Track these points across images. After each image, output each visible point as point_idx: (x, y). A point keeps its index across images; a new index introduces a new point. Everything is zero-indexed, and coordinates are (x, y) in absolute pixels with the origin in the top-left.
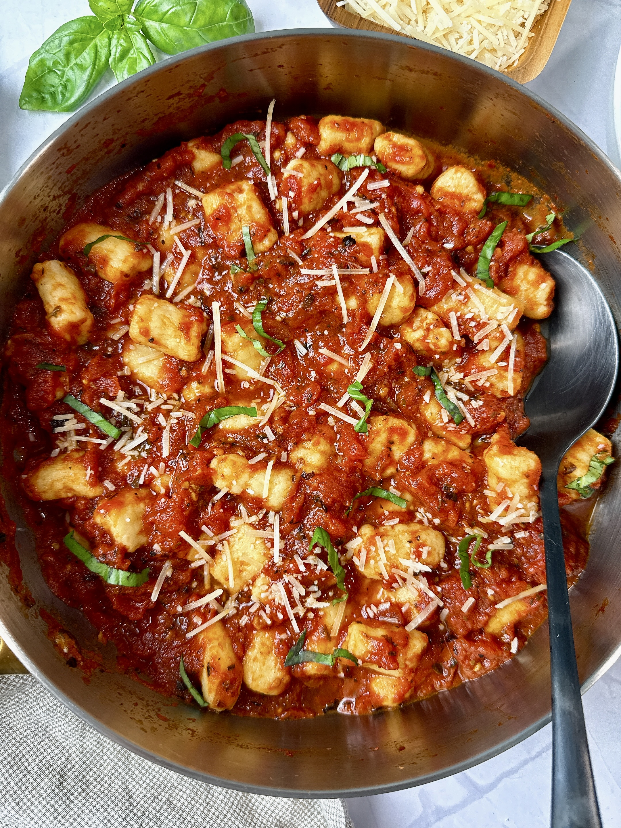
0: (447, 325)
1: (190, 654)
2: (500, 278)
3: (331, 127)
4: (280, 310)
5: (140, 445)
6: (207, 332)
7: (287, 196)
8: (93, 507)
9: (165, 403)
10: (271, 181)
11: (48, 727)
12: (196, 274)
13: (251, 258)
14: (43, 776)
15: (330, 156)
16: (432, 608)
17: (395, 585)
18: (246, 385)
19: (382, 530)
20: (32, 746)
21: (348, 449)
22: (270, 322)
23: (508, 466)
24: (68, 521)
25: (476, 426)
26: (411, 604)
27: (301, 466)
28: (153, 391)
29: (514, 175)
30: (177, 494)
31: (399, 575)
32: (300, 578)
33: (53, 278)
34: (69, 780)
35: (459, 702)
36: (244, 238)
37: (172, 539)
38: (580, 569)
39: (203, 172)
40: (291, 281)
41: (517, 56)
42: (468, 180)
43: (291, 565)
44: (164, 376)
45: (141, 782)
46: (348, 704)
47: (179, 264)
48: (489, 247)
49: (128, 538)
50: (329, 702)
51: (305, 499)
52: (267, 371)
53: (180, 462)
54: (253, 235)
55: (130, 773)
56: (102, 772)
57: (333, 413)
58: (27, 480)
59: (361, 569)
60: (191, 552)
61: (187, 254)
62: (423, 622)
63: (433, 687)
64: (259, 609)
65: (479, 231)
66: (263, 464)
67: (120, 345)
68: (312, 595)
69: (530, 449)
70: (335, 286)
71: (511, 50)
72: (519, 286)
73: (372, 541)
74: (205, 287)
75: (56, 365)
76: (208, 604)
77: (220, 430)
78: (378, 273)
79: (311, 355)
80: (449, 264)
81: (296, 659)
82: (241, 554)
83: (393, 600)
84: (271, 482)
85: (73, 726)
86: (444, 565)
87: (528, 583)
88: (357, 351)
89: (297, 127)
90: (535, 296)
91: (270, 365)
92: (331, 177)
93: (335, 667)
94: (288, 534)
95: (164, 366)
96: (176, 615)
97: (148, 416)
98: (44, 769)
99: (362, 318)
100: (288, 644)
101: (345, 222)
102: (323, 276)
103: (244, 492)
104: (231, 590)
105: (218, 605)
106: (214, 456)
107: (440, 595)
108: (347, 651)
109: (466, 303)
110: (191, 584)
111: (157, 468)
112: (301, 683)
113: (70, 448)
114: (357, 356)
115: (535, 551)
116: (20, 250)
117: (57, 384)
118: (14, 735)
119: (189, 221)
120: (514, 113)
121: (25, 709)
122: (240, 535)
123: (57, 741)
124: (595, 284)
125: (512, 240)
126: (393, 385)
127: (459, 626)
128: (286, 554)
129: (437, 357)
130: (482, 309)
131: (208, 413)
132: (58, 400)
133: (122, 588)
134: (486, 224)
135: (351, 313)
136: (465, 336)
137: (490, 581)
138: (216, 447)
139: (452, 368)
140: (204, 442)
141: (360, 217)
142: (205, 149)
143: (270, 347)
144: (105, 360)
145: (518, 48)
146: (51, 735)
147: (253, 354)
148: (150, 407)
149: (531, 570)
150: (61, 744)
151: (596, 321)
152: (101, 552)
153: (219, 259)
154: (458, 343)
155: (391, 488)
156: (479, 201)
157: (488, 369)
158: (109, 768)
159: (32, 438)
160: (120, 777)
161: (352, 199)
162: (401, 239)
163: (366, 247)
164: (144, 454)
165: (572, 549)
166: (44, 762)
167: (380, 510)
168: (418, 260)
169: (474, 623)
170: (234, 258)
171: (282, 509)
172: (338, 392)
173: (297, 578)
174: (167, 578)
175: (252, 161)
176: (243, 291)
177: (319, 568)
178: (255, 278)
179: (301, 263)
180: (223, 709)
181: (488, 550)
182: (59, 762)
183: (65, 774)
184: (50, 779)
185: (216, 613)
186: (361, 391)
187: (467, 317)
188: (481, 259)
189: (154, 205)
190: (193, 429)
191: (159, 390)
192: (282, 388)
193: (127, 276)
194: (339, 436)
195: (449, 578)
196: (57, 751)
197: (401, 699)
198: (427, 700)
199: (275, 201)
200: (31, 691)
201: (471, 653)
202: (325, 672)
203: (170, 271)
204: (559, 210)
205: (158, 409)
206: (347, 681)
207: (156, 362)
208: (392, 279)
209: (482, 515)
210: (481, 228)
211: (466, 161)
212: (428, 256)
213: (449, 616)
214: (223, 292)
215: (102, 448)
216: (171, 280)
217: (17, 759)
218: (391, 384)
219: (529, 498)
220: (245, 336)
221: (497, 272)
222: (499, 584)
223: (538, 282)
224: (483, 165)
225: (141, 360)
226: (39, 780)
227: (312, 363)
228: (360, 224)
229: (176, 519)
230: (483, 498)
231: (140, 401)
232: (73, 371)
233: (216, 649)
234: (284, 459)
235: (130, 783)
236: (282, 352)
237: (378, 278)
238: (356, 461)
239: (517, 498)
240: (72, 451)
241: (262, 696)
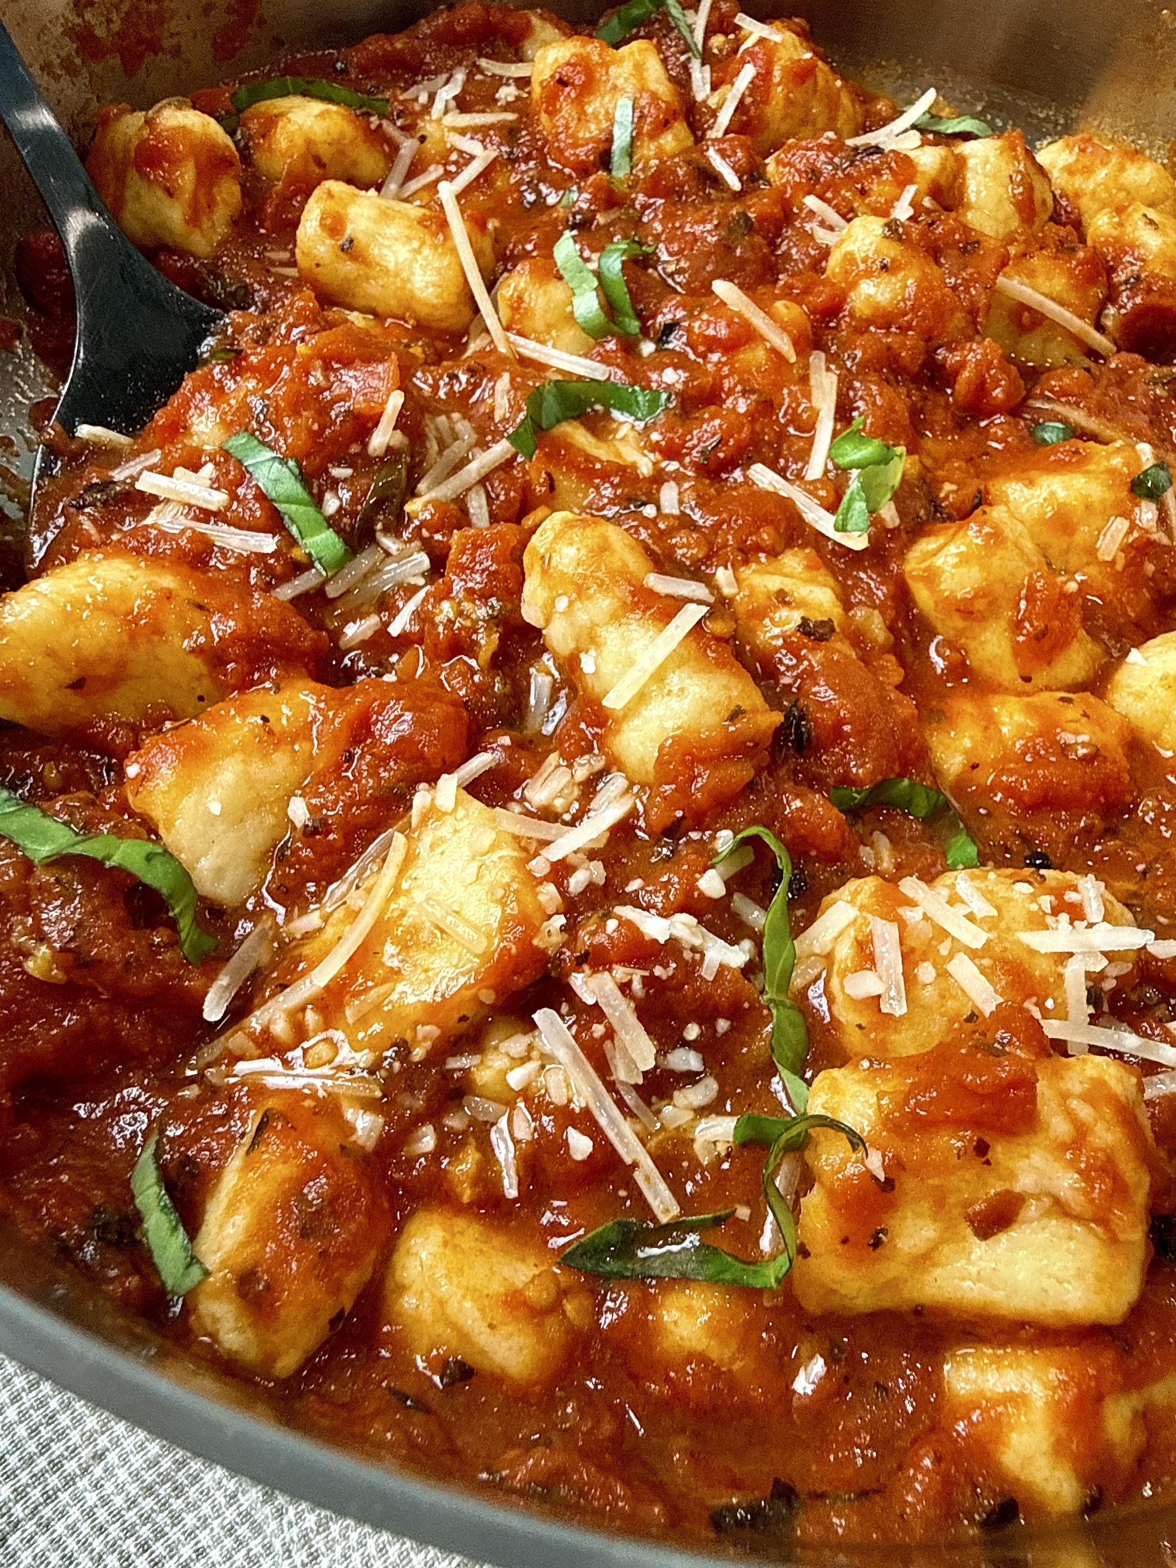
10: (699, 71)
13: (621, 173)
32: (637, 986)
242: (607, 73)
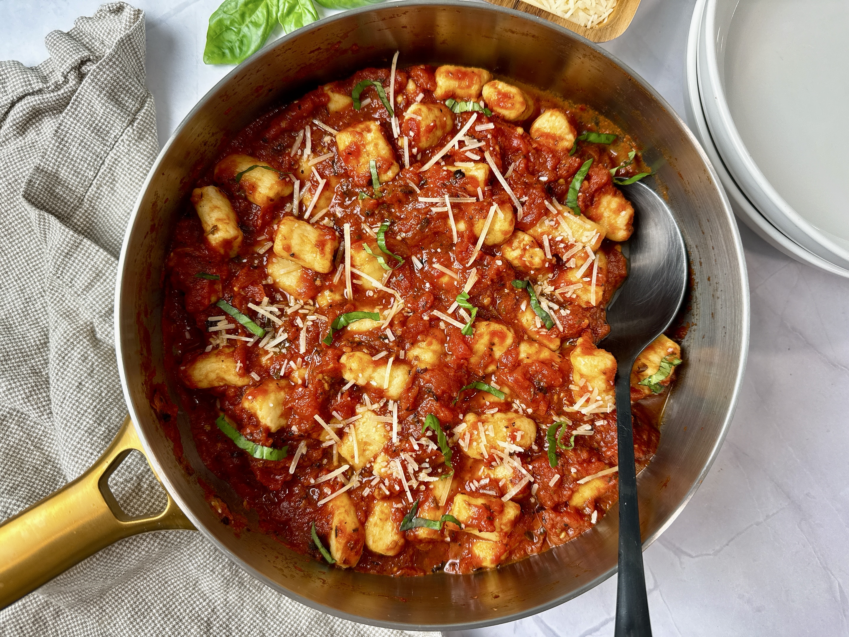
0: (541, 246)
1: (321, 519)
2: (587, 207)
3: (446, 76)
4: (400, 231)
5: (280, 343)
6: (338, 248)
7: (407, 135)
8: (242, 395)
9: (302, 308)
10: (394, 122)
11: (197, 582)
12: (330, 199)
13: (377, 187)
14: (193, 624)
15: (445, 100)
16: (524, 483)
17: (493, 463)
18: (371, 294)
19: (483, 417)
20: (183, 598)
21: (456, 349)
22: (392, 241)
23: (589, 364)
24: (219, 407)
25: (564, 331)
26: (507, 480)
27: (416, 363)
28: (292, 297)
29: (601, 118)
30: (313, 384)
31: (497, 455)
32: (414, 456)
33: (210, 201)
34: (215, 628)
35: (547, 564)
36: (371, 170)
37: (307, 422)
38: (651, 454)
39: (337, 112)
40: (410, 207)
41: (607, 14)
42: (561, 123)
43: (407, 445)
44: (302, 285)
45: (275, 631)
46: (453, 565)
47: (316, 191)
48: (577, 180)
49: (272, 421)
50: (437, 564)
51: (419, 390)
52: (389, 282)
53: (315, 357)
54: (379, 168)
55: (266, 624)
56: (243, 622)
57: (444, 319)
58: (185, 371)
59: (466, 450)
60: (323, 433)
61: (322, 182)
62: (516, 495)
63: (525, 551)
64: (379, 483)
65: (569, 167)
66: (384, 361)
67: (265, 259)
68: (424, 471)
69: (608, 350)
70: (447, 212)
71: (601, 9)
72: (603, 213)
73: (474, 426)
74: (337, 210)
75: (212, 275)
76: (336, 478)
77: (348, 331)
78: (483, 201)
79: (426, 269)
80: (543, 195)
81: (410, 525)
82: (364, 436)
83: (492, 476)
84: (391, 376)
85: (219, 581)
86: (535, 447)
87: (606, 464)
88: (465, 267)
89: (417, 76)
90: (616, 222)
91: (391, 277)
92: (445, 119)
93: (442, 531)
94: (405, 419)
95: (302, 277)
96: (309, 487)
97: (288, 319)
98: (193, 618)
99: (469, 238)
100: (403, 512)
101: (456, 158)
102: (437, 203)
103: (368, 384)
104: (356, 466)
105: (344, 478)
106: (344, 353)
107: (531, 472)
108: (453, 517)
109: (557, 228)
110: (322, 462)
111: (295, 362)
112: (414, 547)
113: (222, 345)
114: (465, 270)
115: (612, 437)
116: (184, 178)
117: (212, 291)
118: (169, 588)
119: (324, 154)
120: (599, 70)
121: (179, 566)
122: (364, 420)
123: (205, 595)
124: (669, 212)
125: (598, 175)
126: (495, 296)
127: (547, 499)
128: (403, 436)
129: (532, 272)
130: (570, 233)
131: (338, 317)
132: (212, 304)
133: (266, 461)
134: (575, 160)
135: (460, 234)
136: (556, 255)
137: (573, 461)
138: (345, 345)
139: (545, 282)
140: (335, 342)
141: (469, 154)
142: (339, 92)
143: (390, 261)
144: (252, 271)
145: (608, 8)
146: (200, 589)
147: (377, 267)
148: (289, 311)
149: (609, 453)
150: (208, 598)
151: (669, 243)
152: (249, 431)
153: (350, 187)
154: (550, 261)
155: (492, 382)
156: (571, 141)
157: (575, 283)
158: (248, 619)
159: (188, 336)
160: (258, 627)
161: (463, 139)
162: (503, 173)
163: (473, 180)
164: (284, 351)
165: (645, 437)
166: (193, 612)
167: (483, 401)
168: (517, 191)
169: (560, 497)
170: (363, 186)
171: (400, 399)
172: (448, 301)
173: (411, 456)
174: (302, 454)
175: (378, 104)
176: (370, 214)
177: (430, 448)
178: (380, 204)
179: (418, 192)
180: (347, 566)
181: (572, 435)
182: (206, 613)
183: (211, 623)
184: (199, 627)
185: (343, 485)
186: (468, 301)
187: (557, 239)
188: (570, 190)
189: (295, 140)
190: (325, 330)
191: (297, 297)
192: (401, 296)
193: (272, 200)
194: (448, 338)
195: (539, 458)
196: (204, 604)
197: (497, 560)
198: (520, 562)
199: (397, 138)
200: (185, 549)
201: (557, 523)
202: (434, 537)
203: (308, 196)
204: (639, 148)
205: (296, 313)
206: (452, 545)
207: (294, 273)
208: (495, 207)
209: (568, 406)
210: (571, 164)
211: (561, 103)
212: (525, 187)
213: (539, 490)
214: (352, 215)
215: (249, 345)
216: (308, 204)
217: (170, 609)
218: (493, 295)
219: (607, 391)
220: (371, 253)
221: (584, 201)
222: (581, 464)
223: (619, 210)
224: (576, 108)
225: (282, 272)
226: (189, 627)
227: (427, 276)
228: (469, 160)
229: (312, 405)
230: (569, 392)
231: (281, 306)
232: (225, 280)
233: (343, 515)
234: (402, 357)
235: (267, 632)
236: (402, 266)
237: (483, 206)
238: (462, 359)
239: (596, 391)
240: (223, 347)
241: (381, 557)
242: (365, 148)
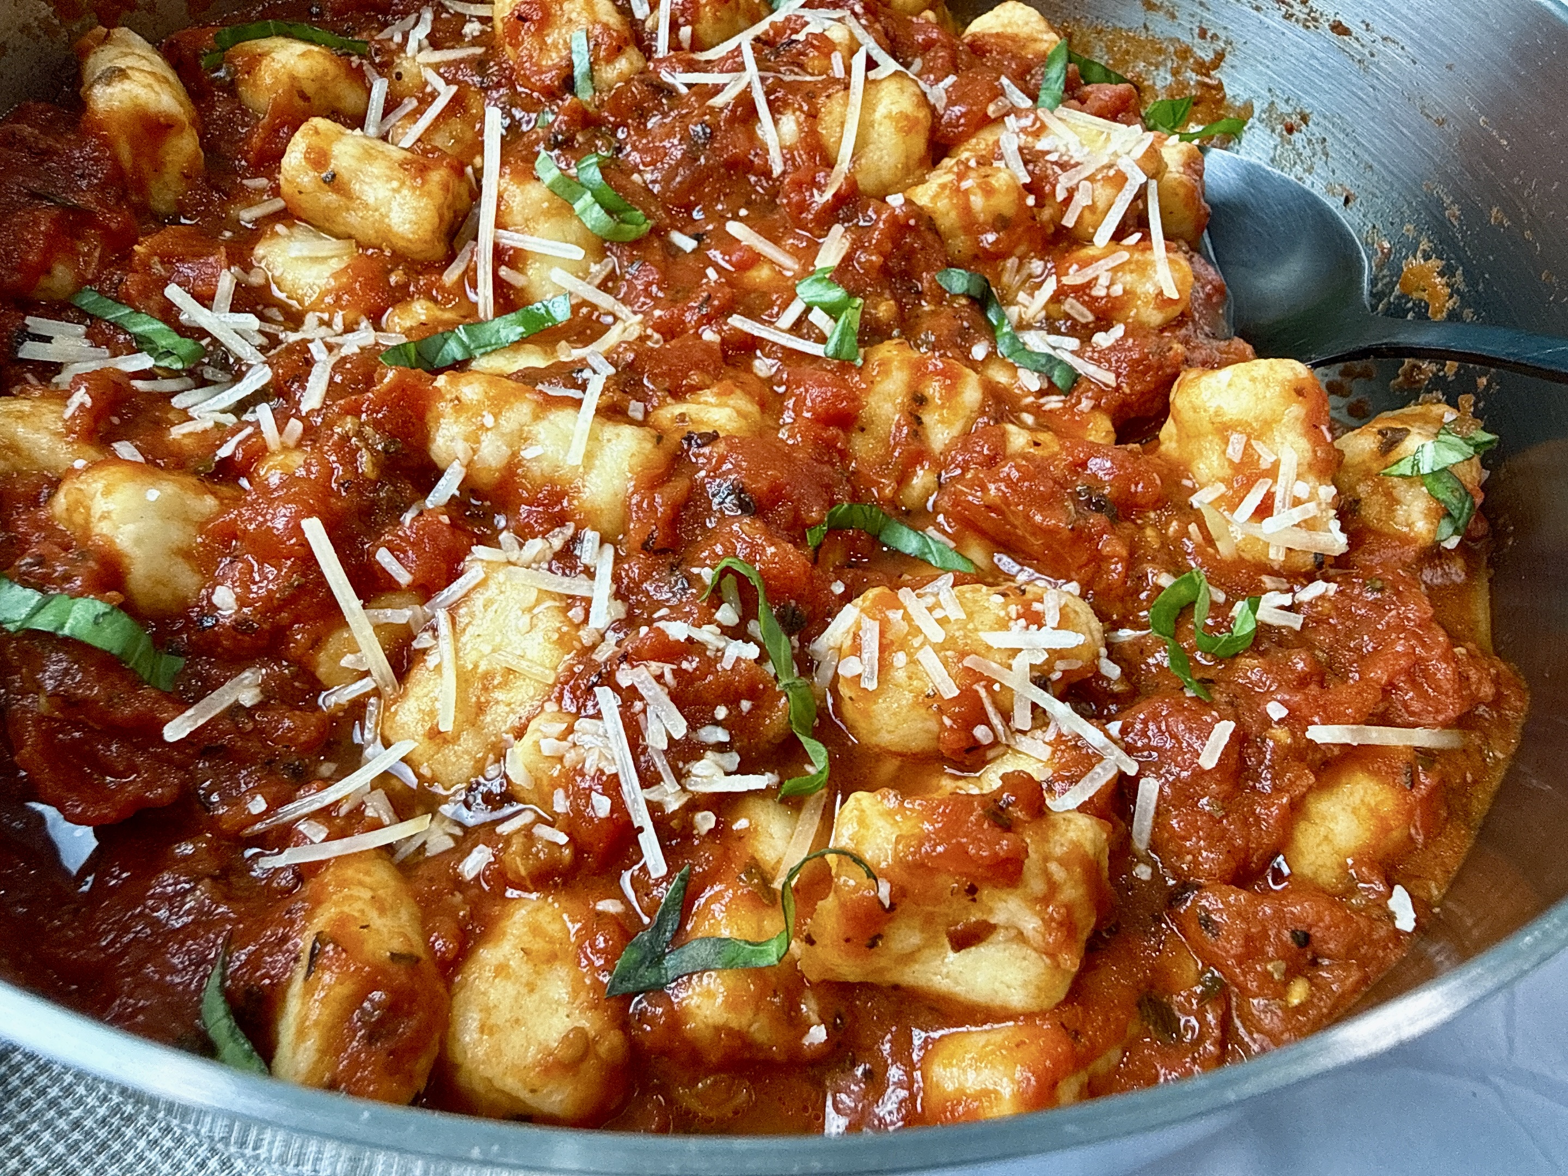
13: (585, 96)
16: (1103, 774)
25: (1117, 386)
32: (669, 677)
37: (278, 566)
54: (593, 53)
57: (767, 335)
61: (447, 92)
68: (709, 754)
81: (650, 977)
82: (487, 649)
100: (622, 929)
119: (462, 48)
122: (490, 591)
127: (1198, 840)
130: (1072, 139)
131: (441, 334)
147: (572, 233)
148: (294, 337)
156: (1053, 42)
163: (821, 41)
173: (659, 678)
174: (236, 704)
177: (730, 656)
178: (590, 121)
199: (643, 19)
201: (1264, 929)
207: (331, 262)
219: (1318, 469)
225: (296, 252)
231: (272, 328)
233: (361, 905)
234: (635, 414)
239: (1287, 470)
242: (561, 9)
